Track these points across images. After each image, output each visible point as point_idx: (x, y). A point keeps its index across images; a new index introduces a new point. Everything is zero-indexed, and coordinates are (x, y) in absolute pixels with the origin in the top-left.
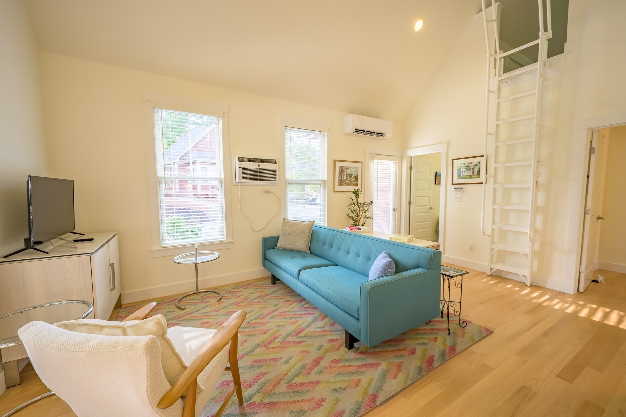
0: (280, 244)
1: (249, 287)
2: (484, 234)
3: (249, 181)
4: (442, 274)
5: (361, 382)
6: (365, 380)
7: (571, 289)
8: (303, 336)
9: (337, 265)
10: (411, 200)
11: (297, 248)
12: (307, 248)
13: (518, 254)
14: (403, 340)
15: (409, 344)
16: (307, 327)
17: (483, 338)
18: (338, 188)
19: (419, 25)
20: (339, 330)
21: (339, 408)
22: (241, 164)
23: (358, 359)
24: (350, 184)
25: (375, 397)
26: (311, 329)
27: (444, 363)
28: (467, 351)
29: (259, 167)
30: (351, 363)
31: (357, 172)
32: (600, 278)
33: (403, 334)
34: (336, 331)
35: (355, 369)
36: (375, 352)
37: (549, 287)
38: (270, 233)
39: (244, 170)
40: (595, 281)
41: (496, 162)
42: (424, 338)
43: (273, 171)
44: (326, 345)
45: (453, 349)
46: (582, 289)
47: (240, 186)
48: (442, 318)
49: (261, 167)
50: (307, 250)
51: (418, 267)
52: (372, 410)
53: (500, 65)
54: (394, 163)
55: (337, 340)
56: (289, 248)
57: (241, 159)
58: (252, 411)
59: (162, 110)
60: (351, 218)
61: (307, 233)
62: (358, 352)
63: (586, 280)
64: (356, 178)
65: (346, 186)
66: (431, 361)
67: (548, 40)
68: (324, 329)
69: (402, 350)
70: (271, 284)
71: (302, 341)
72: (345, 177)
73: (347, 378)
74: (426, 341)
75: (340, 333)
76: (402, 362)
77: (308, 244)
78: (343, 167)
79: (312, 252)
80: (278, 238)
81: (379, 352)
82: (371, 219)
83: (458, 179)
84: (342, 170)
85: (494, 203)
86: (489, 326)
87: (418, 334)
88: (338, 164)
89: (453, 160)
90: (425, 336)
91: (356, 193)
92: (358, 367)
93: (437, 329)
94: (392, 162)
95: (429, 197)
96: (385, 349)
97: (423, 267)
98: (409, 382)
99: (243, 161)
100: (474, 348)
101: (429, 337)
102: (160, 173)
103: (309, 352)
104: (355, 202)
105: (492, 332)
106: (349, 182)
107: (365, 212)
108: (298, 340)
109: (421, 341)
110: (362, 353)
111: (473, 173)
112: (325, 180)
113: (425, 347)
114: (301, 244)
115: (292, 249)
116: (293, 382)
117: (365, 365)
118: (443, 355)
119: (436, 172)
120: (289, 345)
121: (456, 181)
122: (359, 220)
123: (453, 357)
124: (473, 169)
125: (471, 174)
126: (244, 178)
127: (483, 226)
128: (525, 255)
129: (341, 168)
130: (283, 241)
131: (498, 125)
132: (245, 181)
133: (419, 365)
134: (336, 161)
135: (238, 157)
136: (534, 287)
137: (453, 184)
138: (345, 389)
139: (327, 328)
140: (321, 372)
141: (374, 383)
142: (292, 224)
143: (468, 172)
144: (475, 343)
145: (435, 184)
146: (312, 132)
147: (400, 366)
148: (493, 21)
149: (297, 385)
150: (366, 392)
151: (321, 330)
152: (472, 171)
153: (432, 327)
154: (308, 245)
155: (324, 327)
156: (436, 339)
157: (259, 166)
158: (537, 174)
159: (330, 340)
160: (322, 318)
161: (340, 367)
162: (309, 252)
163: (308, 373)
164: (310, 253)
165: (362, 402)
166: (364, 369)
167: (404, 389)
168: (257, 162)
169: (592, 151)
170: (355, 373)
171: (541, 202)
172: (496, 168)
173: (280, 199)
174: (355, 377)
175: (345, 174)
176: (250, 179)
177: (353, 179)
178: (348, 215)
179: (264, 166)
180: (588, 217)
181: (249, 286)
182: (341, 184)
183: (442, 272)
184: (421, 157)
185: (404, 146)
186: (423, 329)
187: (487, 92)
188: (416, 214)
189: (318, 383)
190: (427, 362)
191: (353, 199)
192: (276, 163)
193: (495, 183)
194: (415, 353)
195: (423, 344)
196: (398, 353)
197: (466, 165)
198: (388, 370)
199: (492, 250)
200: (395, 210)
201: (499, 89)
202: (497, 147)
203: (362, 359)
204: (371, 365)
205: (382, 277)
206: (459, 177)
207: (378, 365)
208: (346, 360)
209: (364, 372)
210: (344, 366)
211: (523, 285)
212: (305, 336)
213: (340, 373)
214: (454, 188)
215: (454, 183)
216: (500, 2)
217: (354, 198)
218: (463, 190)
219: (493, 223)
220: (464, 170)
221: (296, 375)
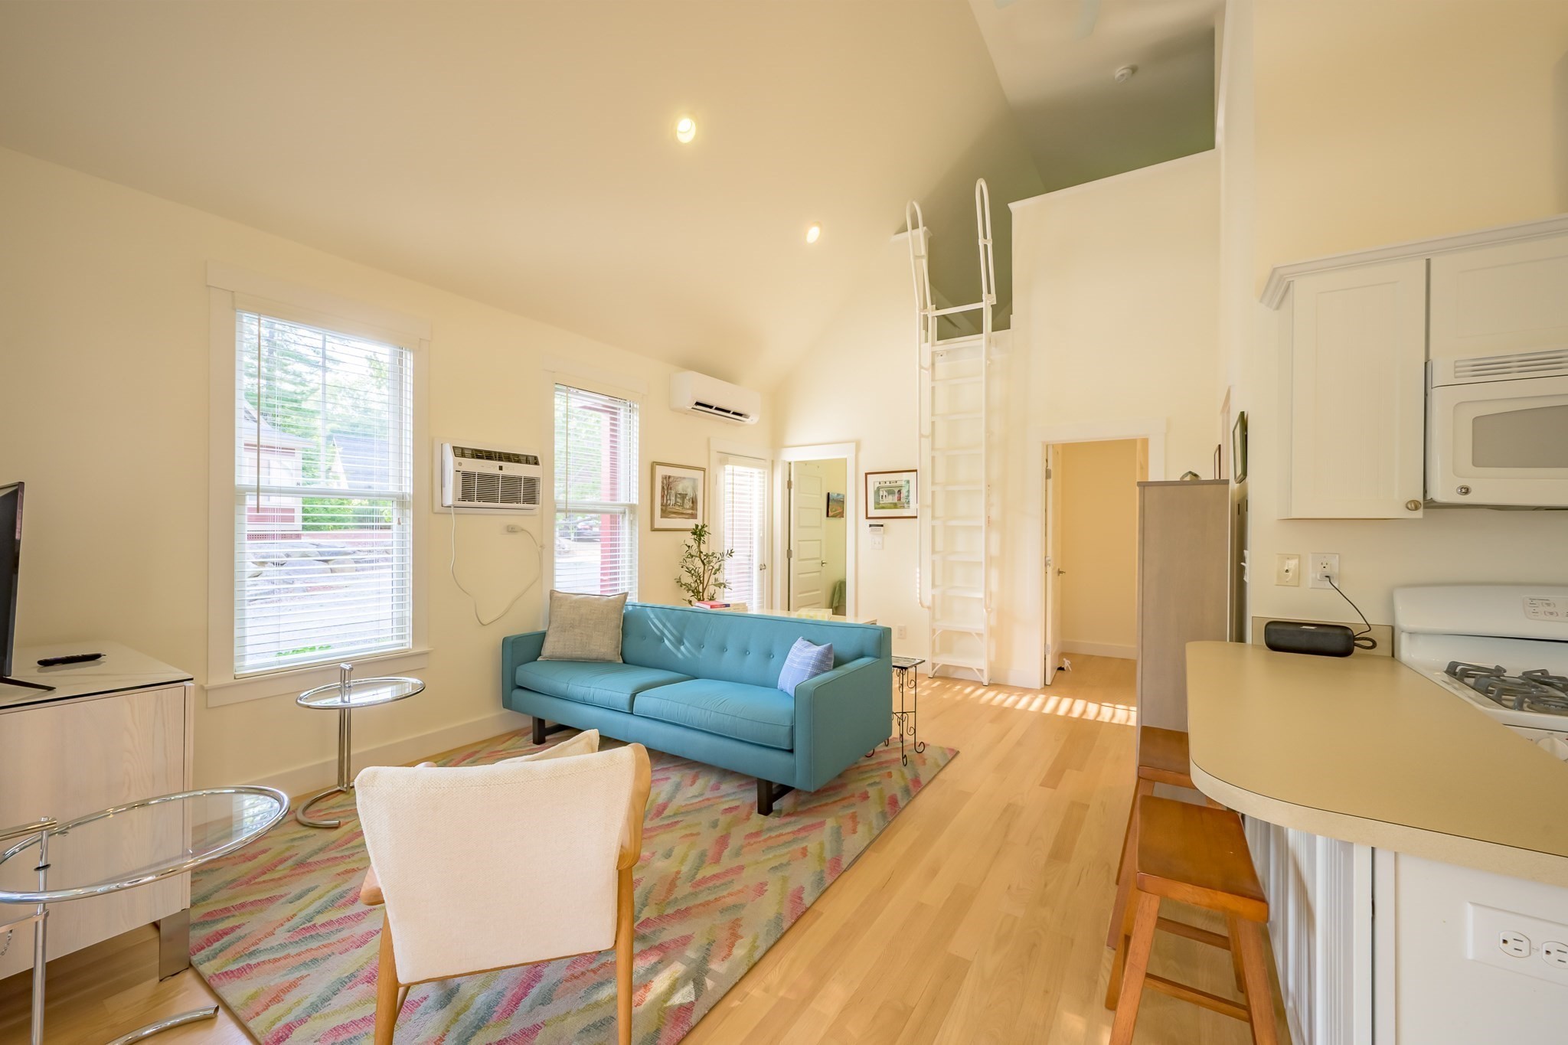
0: (548, 649)
1: (478, 759)
2: (922, 606)
3: (476, 503)
4: (894, 667)
5: (809, 849)
6: (812, 846)
7: (1037, 682)
8: (671, 814)
9: (697, 678)
10: (792, 548)
11: (594, 655)
12: (616, 653)
13: (969, 634)
14: (843, 786)
15: (856, 787)
16: (670, 800)
17: (950, 761)
18: (661, 522)
19: (813, 234)
20: (734, 793)
21: (792, 886)
22: (460, 464)
23: (790, 823)
24: (683, 514)
25: (837, 861)
26: (680, 801)
27: (911, 800)
28: (935, 782)
29: (501, 473)
30: (781, 831)
31: (694, 489)
32: (1067, 664)
33: (840, 776)
34: (728, 795)
35: (791, 837)
36: (810, 809)
37: (1011, 683)
38: (520, 625)
39: (467, 477)
40: (1061, 669)
41: (933, 483)
42: (871, 777)
43: (531, 483)
44: (724, 820)
45: (916, 781)
46: (1048, 682)
47: (455, 514)
48: (887, 746)
49: (504, 472)
50: (617, 656)
51: (861, 656)
52: (839, 876)
53: (933, 326)
54: (760, 473)
55: (737, 807)
56: (574, 656)
57: (460, 452)
58: (652, 929)
59: (262, 318)
60: (684, 587)
61: (615, 621)
62: (782, 815)
63: (1052, 668)
64: (694, 501)
65: (675, 518)
66: (893, 802)
67: (992, 306)
68: (704, 797)
69: (849, 797)
70: (532, 744)
71: (675, 822)
72: (674, 498)
73: (786, 850)
74: (877, 780)
75: (737, 797)
76: (855, 812)
77: (618, 643)
78: (669, 477)
79: (628, 659)
80: (542, 636)
81: (815, 807)
82: (725, 587)
83: (875, 508)
84: (668, 484)
85: (934, 552)
86: (952, 745)
87: (862, 773)
88: (661, 471)
89: (866, 474)
90: (874, 774)
91: (699, 533)
92: (793, 833)
93: (886, 762)
94: (755, 471)
95: (819, 542)
96: (823, 802)
97: (868, 656)
98: (876, 832)
99: (463, 455)
100: (942, 776)
101: (879, 773)
102: (245, 477)
103: (698, 834)
104: (694, 551)
105: (958, 752)
106: (680, 509)
107: (715, 574)
108: (666, 822)
109: (872, 781)
110: (789, 815)
111: (899, 499)
112: (635, 505)
113: (879, 787)
114: (604, 644)
115: (582, 659)
116: (699, 877)
117: (804, 829)
118: (907, 791)
119: (829, 494)
120: (655, 833)
121: (872, 512)
122: (704, 590)
123: (921, 790)
124: (899, 491)
125: (896, 501)
126: (466, 495)
127: (920, 594)
128: (980, 635)
129: (666, 478)
130: (559, 641)
131: (933, 423)
132: (467, 503)
133: (880, 810)
134: (654, 465)
135: (454, 447)
136: (993, 685)
137: (867, 518)
138: (788, 864)
139: (709, 794)
140: (738, 853)
141: (827, 846)
142: (576, 601)
143: (890, 497)
144: (942, 770)
145: (828, 516)
146: (581, 392)
147: (854, 817)
148: (922, 257)
149: (704, 880)
150: (821, 859)
151: (700, 799)
152: (897, 495)
153: (879, 761)
154: (618, 647)
155: (701, 795)
156: (890, 775)
157: (501, 468)
158: (988, 505)
159: (726, 809)
160: (689, 783)
161: (765, 840)
162: (621, 661)
163: (717, 860)
164: (624, 662)
165: (822, 871)
166: (803, 834)
167: (871, 842)
168: (500, 459)
169: (1048, 475)
170: (794, 841)
171: (995, 550)
172: (933, 493)
173: (541, 547)
174: (796, 847)
175: (673, 492)
176: (479, 500)
177: (688, 504)
178: (679, 581)
179: (511, 469)
180: (1050, 569)
181: (478, 756)
182: (665, 513)
183: (894, 664)
184: (806, 463)
185: (777, 442)
186: (867, 766)
187: (917, 368)
188: (801, 576)
189: (741, 868)
190: (889, 804)
191: (689, 547)
192: (536, 463)
193: (933, 517)
194: (868, 797)
195: (875, 784)
196: (844, 803)
197: (888, 484)
198: (841, 827)
199: (934, 631)
200: (762, 567)
201: (933, 364)
202: (933, 458)
203: (795, 822)
204: (813, 826)
205: (816, 674)
206: (877, 506)
207: (822, 824)
208: (770, 829)
209: (806, 837)
210: (770, 838)
211: (980, 684)
212: (675, 815)
213: (770, 848)
214: (870, 526)
215: (869, 516)
216: (928, 228)
217: (691, 542)
218: (884, 531)
219: (934, 585)
220: (885, 493)
221: (698, 868)
